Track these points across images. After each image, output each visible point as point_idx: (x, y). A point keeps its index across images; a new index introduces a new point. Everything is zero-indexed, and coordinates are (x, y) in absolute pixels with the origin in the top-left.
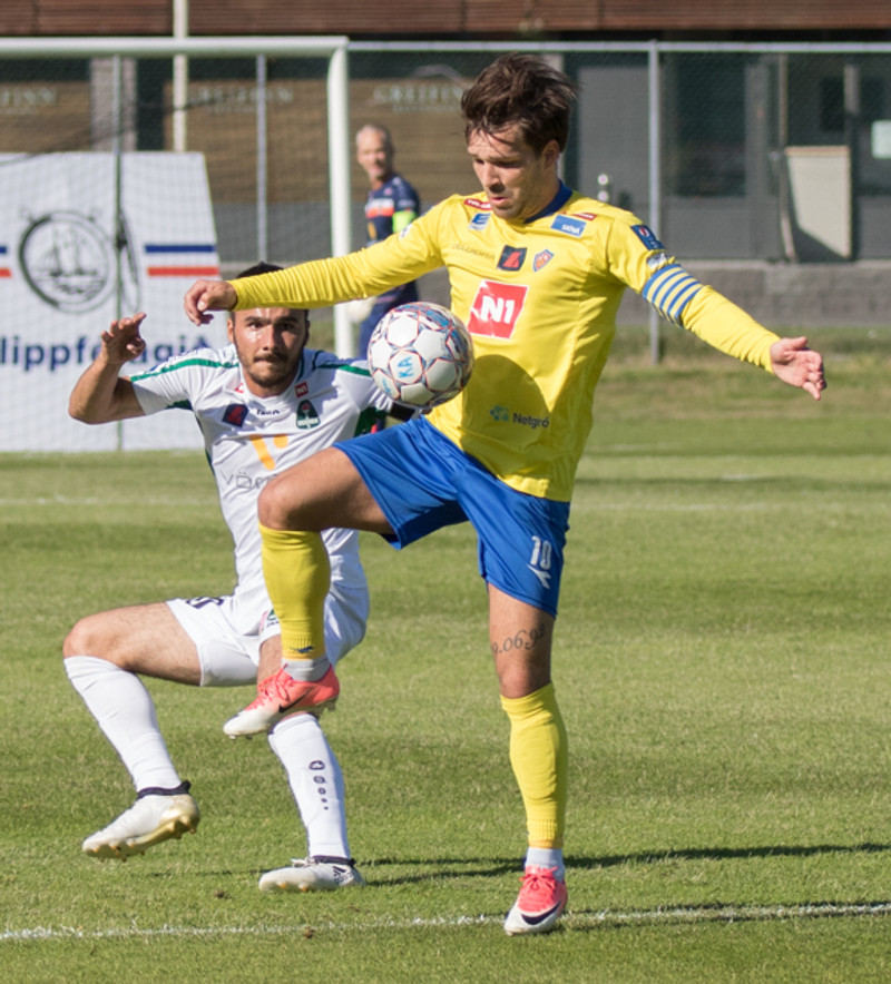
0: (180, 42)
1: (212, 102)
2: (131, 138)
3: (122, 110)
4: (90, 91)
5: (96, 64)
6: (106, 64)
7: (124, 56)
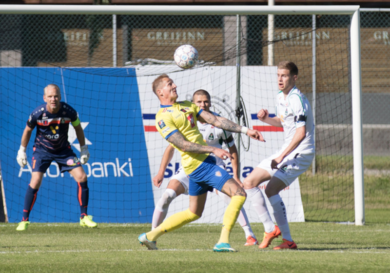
0: (271, 7)
1: (288, 39)
2: (245, 58)
3: (240, 42)
4: (224, 32)
5: (226, 18)
6: (232, 18)
7: (241, 14)
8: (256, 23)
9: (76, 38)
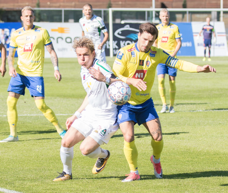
8: (219, 13)
9: (179, 16)
